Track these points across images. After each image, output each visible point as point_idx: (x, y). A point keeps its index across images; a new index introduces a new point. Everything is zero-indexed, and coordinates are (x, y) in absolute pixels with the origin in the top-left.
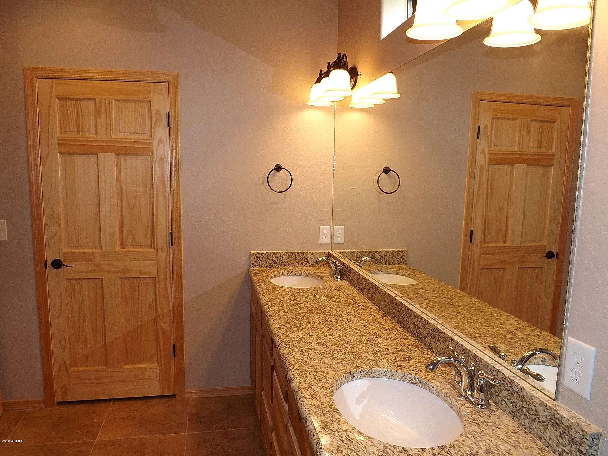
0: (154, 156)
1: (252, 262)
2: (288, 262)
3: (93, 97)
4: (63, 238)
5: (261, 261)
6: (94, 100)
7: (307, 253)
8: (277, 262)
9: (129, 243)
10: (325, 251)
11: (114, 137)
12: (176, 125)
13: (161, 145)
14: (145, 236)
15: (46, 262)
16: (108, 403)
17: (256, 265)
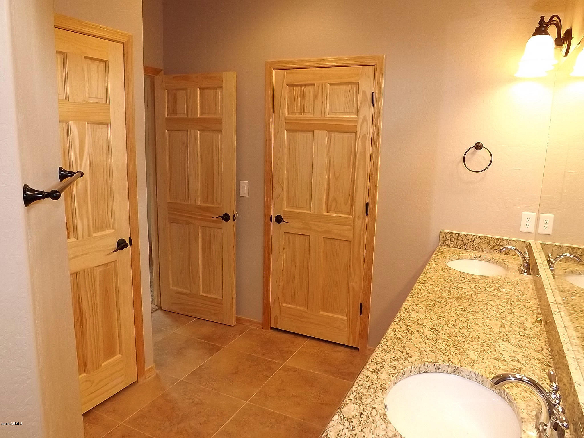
0: (358, 133)
1: (441, 241)
2: (480, 247)
3: (313, 82)
4: (285, 199)
5: (450, 241)
6: (314, 85)
7: (503, 239)
8: (467, 244)
9: (333, 208)
10: (525, 240)
11: (327, 116)
12: (379, 105)
13: (365, 123)
14: (346, 205)
15: (272, 216)
16: (306, 339)
17: (445, 244)
